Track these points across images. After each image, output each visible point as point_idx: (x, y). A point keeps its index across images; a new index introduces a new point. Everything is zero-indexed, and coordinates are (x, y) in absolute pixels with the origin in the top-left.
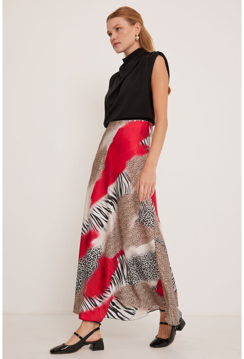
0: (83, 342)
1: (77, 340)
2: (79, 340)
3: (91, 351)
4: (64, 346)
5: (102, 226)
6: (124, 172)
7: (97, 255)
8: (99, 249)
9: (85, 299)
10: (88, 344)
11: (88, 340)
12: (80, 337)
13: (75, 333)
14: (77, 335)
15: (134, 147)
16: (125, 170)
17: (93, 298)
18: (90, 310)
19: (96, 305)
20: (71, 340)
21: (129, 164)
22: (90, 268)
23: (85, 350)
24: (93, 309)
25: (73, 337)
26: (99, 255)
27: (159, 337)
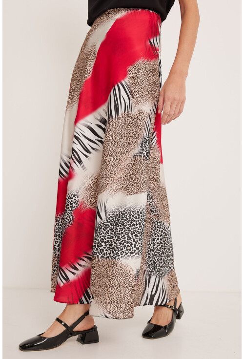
0: (69, 332)
1: (61, 329)
2: (64, 329)
3: (79, 345)
4: (40, 337)
5: (80, 162)
6: (123, 82)
8: (74, 196)
10: (76, 335)
11: (76, 329)
12: (65, 325)
13: (58, 320)
14: (61, 322)
15: (138, 47)
16: (127, 80)
17: (63, 268)
19: (67, 279)
20: (51, 329)
21: (131, 70)
23: (72, 343)
24: (62, 285)
25: (54, 324)
26: (74, 205)
27: (153, 322)
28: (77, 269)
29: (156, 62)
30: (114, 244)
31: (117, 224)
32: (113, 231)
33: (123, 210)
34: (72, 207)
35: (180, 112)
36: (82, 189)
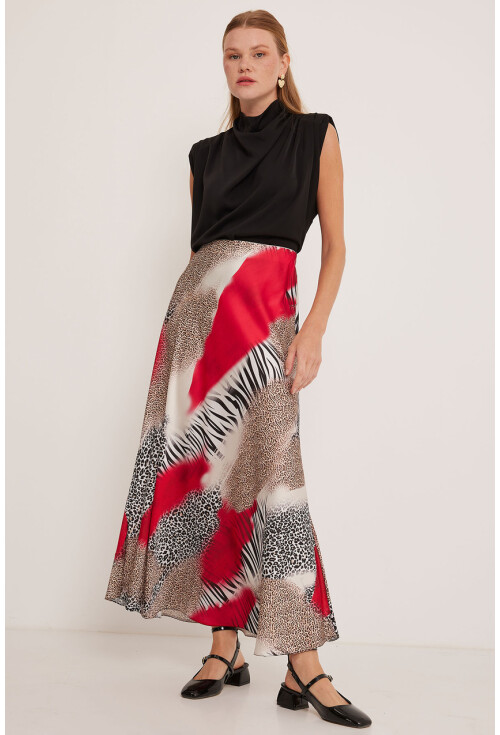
5: (214, 448)
7: (213, 504)
8: (215, 493)
9: (204, 586)
17: (219, 585)
18: (217, 606)
19: (225, 598)
22: (204, 530)
24: (220, 606)
26: (216, 505)
28: (234, 587)
29: (293, 319)
30: (277, 559)
31: (279, 531)
32: (274, 540)
33: (285, 511)
34: (215, 508)
35: (314, 377)
36: (223, 482)
